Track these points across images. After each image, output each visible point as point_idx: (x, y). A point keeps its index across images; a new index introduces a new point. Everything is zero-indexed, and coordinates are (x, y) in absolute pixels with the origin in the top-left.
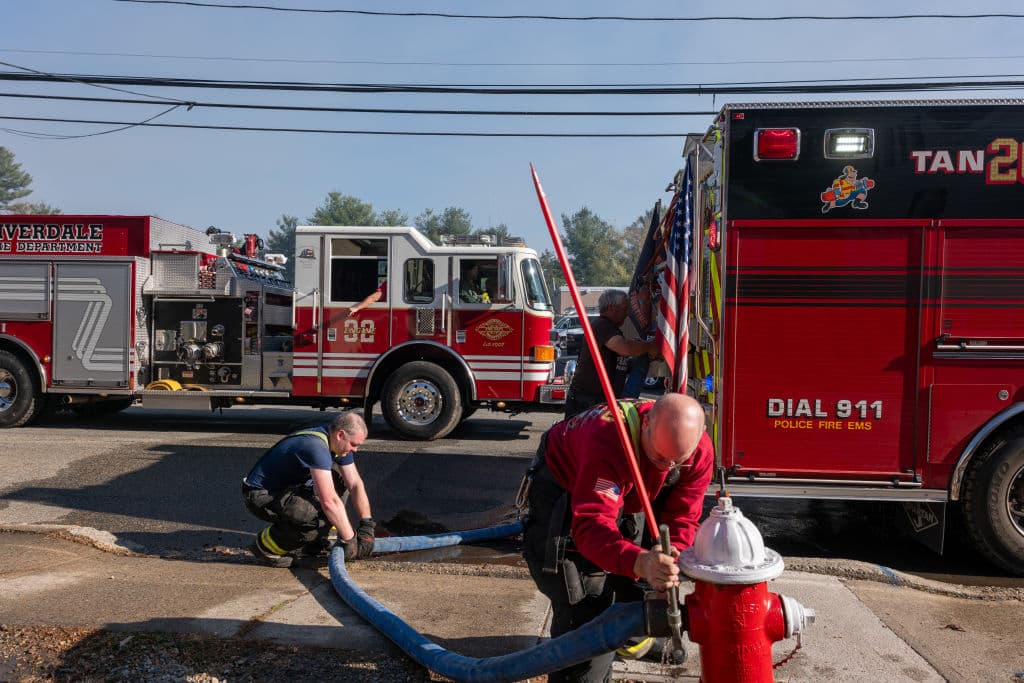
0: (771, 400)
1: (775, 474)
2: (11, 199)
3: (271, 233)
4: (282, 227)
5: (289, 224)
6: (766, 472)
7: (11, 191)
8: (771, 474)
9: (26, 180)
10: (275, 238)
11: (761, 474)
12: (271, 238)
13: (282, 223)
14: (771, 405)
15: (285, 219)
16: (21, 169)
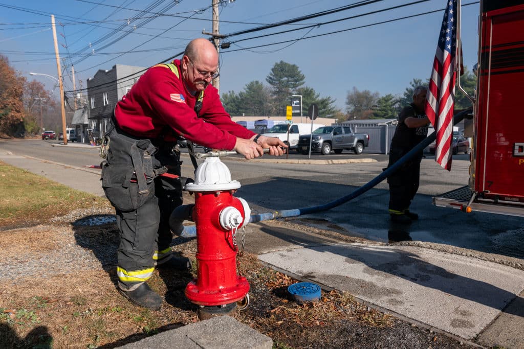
0: (516, 144)
1: (518, 199)
2: (297, 86)
3: (407, 89)
4: (413, 86)
5: (416, 83)
6: (511, 197)
7: (298, 83)
8: (514, 199)
9: (303, 78)
10: (409, 91)
11: (506, 198)
12: (407, 92)
13: (413, 83)
14: (517, 148)
15: (415, 81)
16: (301, 73)
